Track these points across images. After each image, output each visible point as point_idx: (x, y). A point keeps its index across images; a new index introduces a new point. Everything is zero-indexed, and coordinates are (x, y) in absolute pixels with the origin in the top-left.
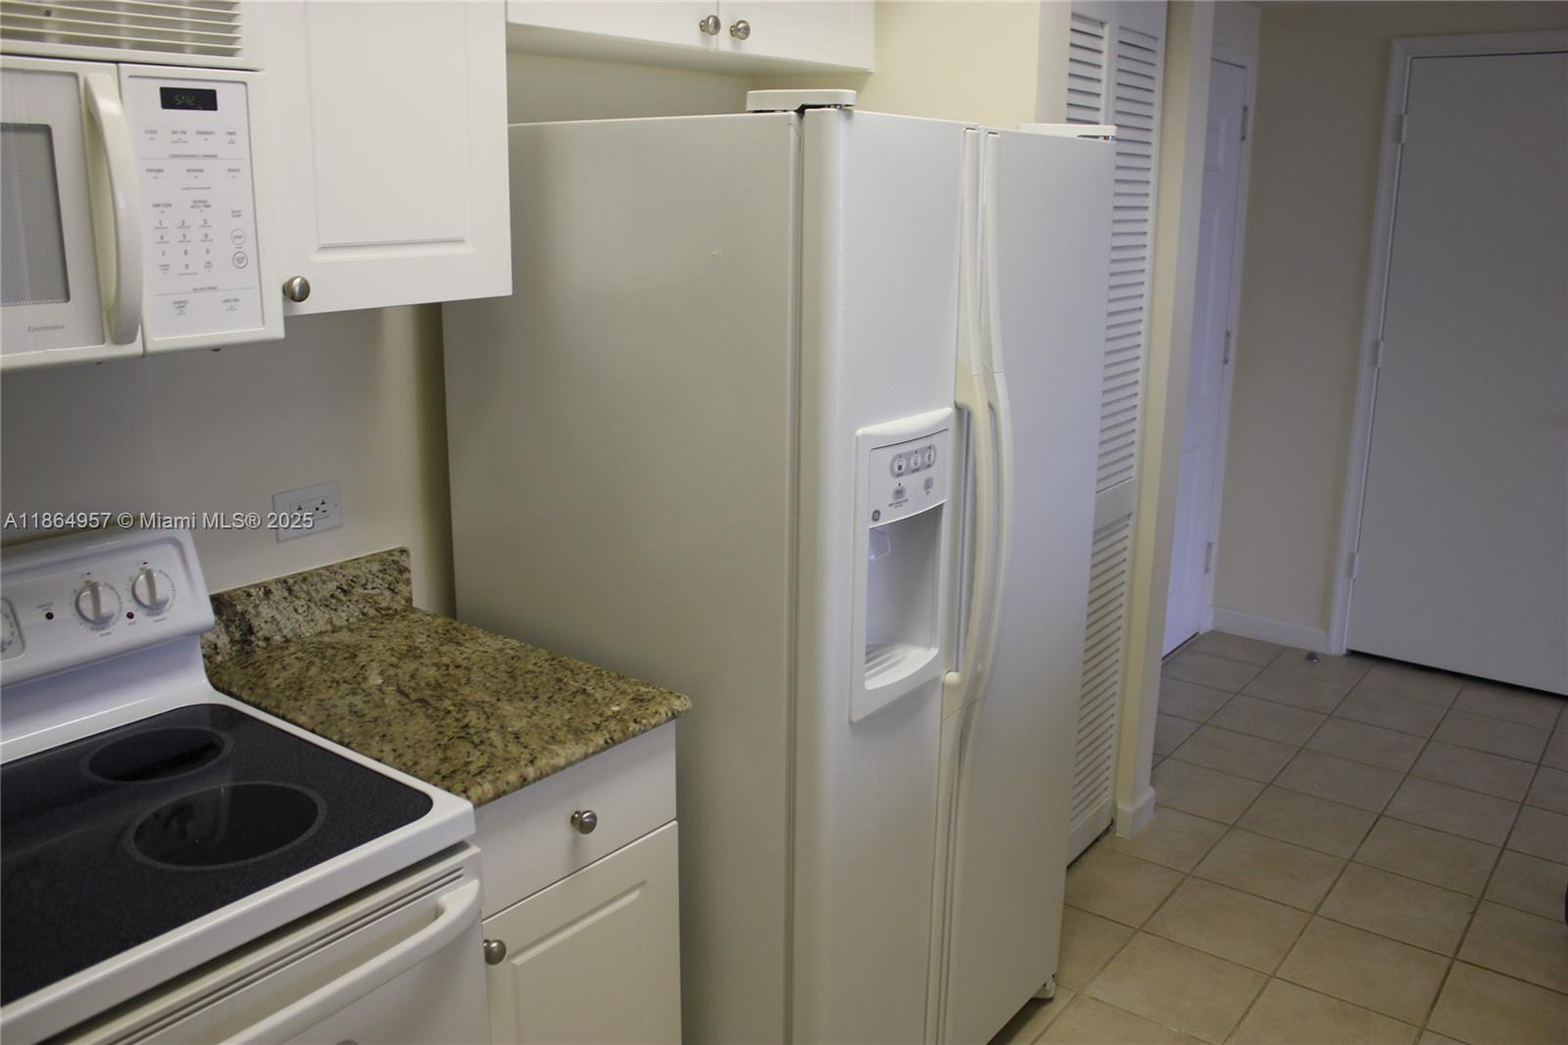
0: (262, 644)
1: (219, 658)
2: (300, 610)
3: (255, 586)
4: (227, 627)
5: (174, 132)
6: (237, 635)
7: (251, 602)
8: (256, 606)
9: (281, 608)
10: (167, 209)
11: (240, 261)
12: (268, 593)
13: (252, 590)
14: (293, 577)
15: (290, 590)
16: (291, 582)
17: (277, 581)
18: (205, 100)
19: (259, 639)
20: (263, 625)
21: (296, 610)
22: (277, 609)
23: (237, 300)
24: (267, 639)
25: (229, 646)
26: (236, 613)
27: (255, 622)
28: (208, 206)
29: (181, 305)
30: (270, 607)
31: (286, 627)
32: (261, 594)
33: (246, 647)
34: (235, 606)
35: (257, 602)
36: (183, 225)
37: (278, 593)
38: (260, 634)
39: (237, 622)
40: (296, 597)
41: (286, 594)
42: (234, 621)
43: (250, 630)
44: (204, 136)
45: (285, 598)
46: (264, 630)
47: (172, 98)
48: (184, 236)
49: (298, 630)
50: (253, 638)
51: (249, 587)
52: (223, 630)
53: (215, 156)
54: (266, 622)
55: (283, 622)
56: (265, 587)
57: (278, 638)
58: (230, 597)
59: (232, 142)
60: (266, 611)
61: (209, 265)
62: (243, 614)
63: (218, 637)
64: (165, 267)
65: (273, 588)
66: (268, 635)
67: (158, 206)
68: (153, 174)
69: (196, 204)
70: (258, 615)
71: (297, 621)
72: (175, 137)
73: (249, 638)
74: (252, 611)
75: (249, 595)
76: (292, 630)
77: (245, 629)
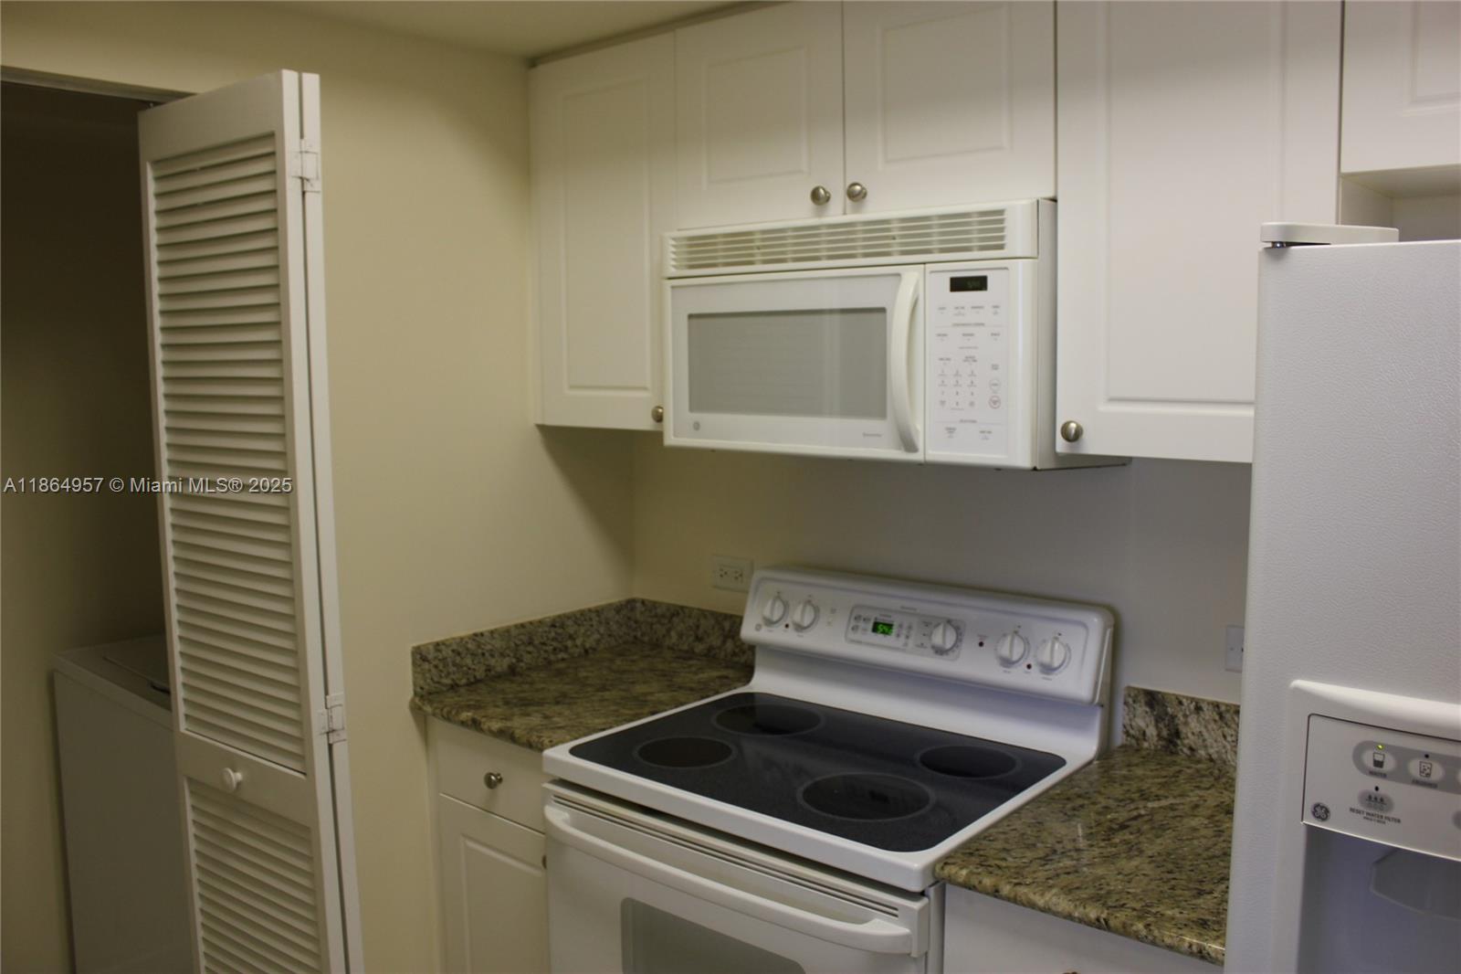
0: (1185, 750)
1: (1146, 745)
2: (1229, 739)
3: (1187, 698)
4: (1157, 722)
5: (957, 308)
6: (1165, 733)
7: (1181, 710)
8: (1185, 716)
9: (1210, 727)
10: (947, 362)
11: (995, 403)
12: (1198, 709)
13: (1184, 701)
14: (1227, 705)
15: (1221, 716)
16: (1223, 708)
17: (1210, 703)
18: (979, 284)
19: (1184, 746)
20: (1190, 735)
21: (1225, 737)
22: (1206, 727)
23: (989, 432)
24: (1191, 749)
25: (1156, 739)
26: (1167, 714)
27: (1183, 729)
28: (975, 361)
29: (951, 430)
30: (1198, 721)
31: (1212, 747)
32: (1192, 706)
33: (1171, 747)
34: (1167, 707)
35: (1188, 713)
36: (957, 374)
37: (1208, 713)
38: (1186, 742)
39: (1167, 722)
40: (1226, 724)
41: (1217, 718)
42: (1163, 720)
43: (1177, 734)
44: (978, 310)
45: (1215, 721)
46: (1190, 740)
47: (958, 285)
48: (957, 382)
49: (1224, 756)
50: (1179, 742)
51: (1184, 697)
52: (1153, 722)
53: (982, 324)
54: (1193, 734)
55: (1209, 741)
56: (1197, 703)
57: (1202, 752)
58: (1163, 697)
59: (996, 313)
60: (1194, 724)
61: (972, 404)
62: (1173, 717)
63: (1147, 726)
64: (943, 403)
65: (1205, 707)
66: (1194, 746)
67: (941, 359)
68: (940, 338)
69: (967, 359)
70: (1186, 724)
71: (1224, 747)
72: (957, 311)
73: (1175, 740)
74: (1182, 718)
75: (1181, 703)
76: (1217, 752)
77: (1173, 731)
